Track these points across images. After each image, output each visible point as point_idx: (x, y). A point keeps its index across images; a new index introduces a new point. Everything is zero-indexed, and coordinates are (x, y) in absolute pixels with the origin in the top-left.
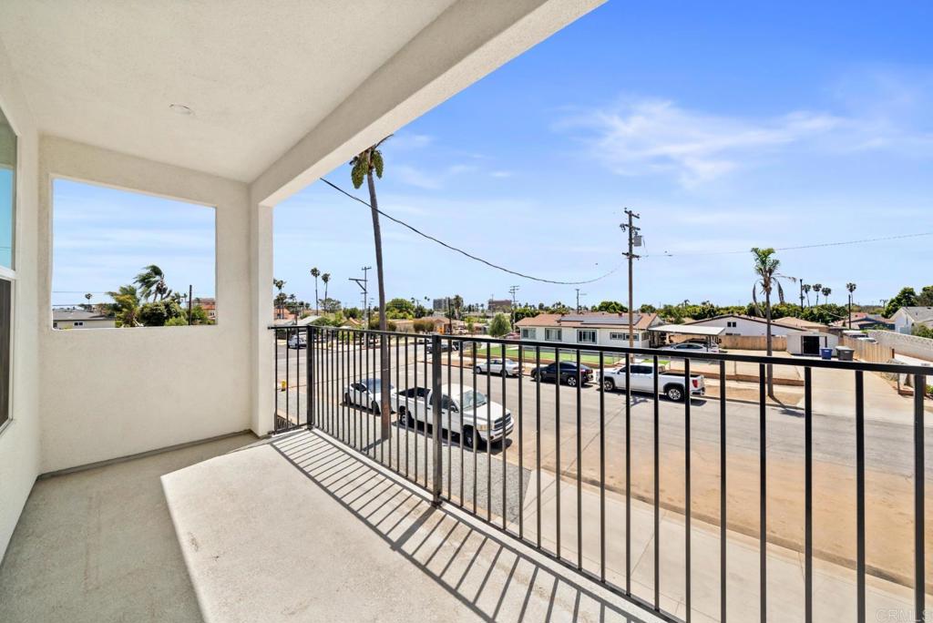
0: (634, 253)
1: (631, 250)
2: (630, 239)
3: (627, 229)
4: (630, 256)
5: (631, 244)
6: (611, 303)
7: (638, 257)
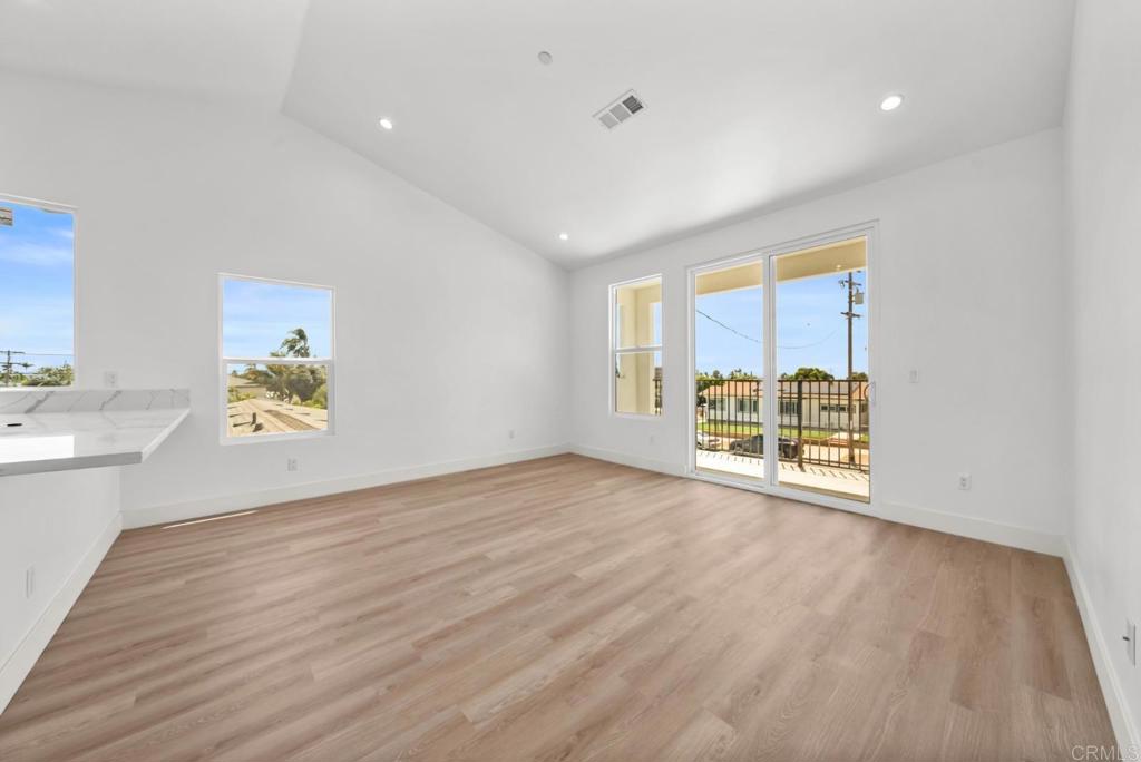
0: (853, 312)
1: (850, 308)
2: (851, 297)
3: (847, 285)
4: (850, 315)
5: (850, 302)
6: (812, 370)
7: (858, 316)
